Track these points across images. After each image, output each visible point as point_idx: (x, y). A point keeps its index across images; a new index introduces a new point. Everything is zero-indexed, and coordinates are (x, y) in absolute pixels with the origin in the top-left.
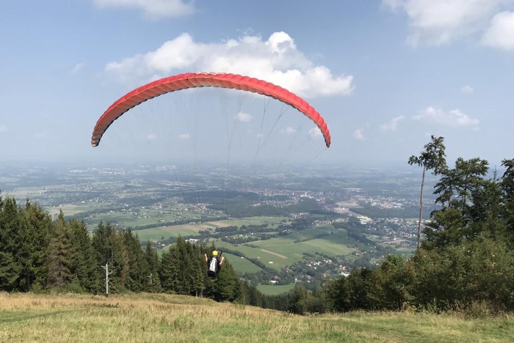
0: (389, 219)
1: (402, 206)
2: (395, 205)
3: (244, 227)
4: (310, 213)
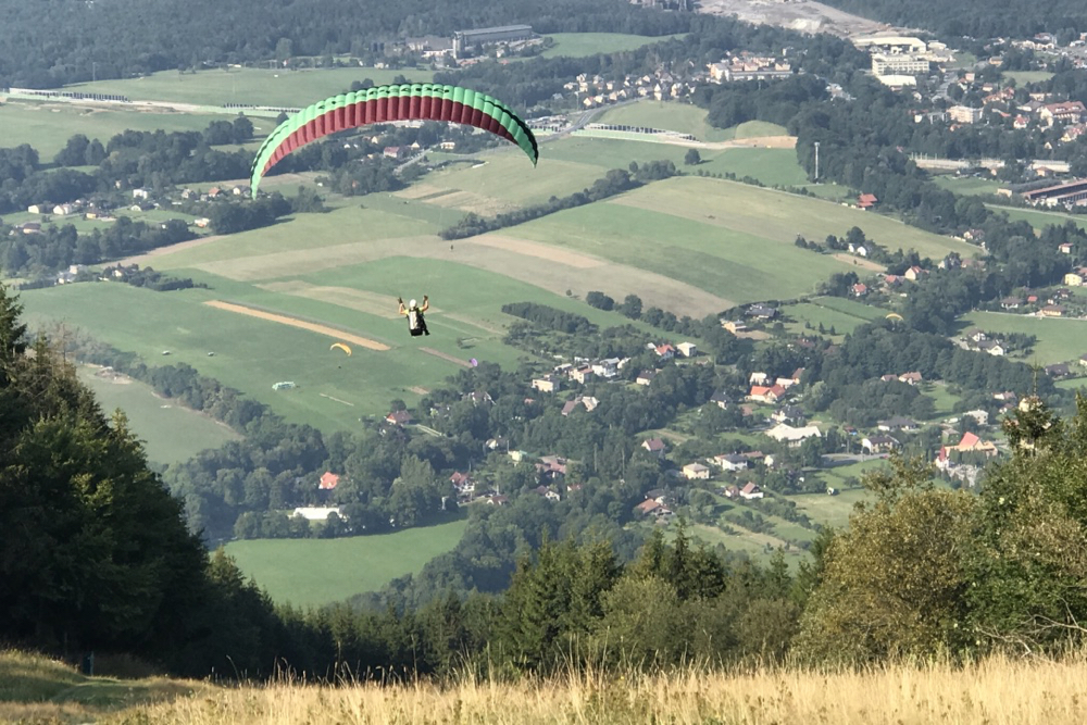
4: (539, 30)
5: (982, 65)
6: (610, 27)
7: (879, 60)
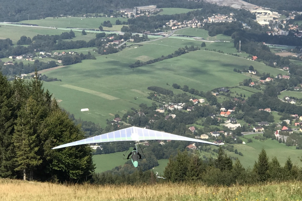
3: (24, 40)
4: (158, 7)
5: (288, 19)
6: (179, 6)
7: (258, 17)
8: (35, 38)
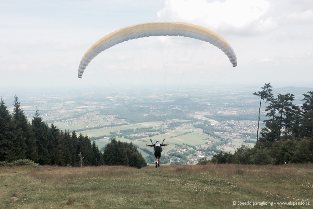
0: (229, 121)
1: (237, 113)
2: (232, 112)
4: (179, 119)
5: (221, 123)
6: (186, 119)
7: (211, 123)
8: (141, 129)
